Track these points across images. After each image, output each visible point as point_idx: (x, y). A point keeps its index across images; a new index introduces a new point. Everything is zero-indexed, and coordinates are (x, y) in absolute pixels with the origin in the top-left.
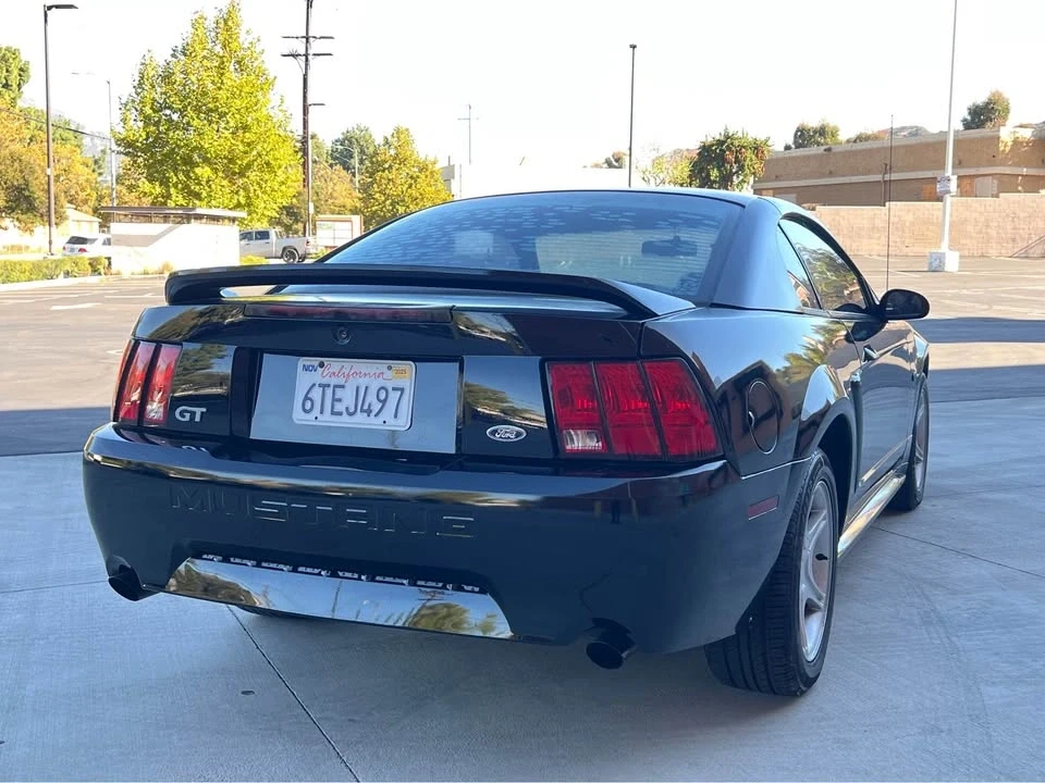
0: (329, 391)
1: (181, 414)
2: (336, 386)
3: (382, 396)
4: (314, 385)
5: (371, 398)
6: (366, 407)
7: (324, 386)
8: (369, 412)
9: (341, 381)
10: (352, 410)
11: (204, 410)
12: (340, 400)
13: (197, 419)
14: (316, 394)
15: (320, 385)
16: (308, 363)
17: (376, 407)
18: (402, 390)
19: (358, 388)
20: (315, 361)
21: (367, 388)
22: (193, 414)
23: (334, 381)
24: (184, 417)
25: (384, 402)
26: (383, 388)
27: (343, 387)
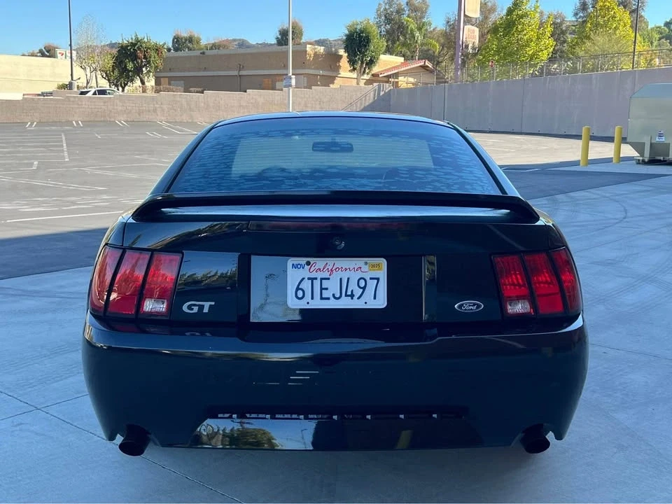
0: (317, 284)
1: (190, 307)
2: (322, 279)
3: (362, 284)
4: (303, 279)
5: (353, 286)
6: (349, 293)
7: (312, 279)
8: (352, 296)
9: (326, 275)
10: (338, 296)
11: (213, 303)
12: (327, 289)
13: (206, 310)
14: (306, 285)
15: (309, 279)
16: (295, 263)
17: (358, 292)
18: (378, 279)
19: (341, 279)
20: (303, 261)
21: (348, 279)
22: (201, 307)
23: (320, 275)
24: (192, 309)
25: (364, 288)
26: (361, 278)
27: (329, 279)
